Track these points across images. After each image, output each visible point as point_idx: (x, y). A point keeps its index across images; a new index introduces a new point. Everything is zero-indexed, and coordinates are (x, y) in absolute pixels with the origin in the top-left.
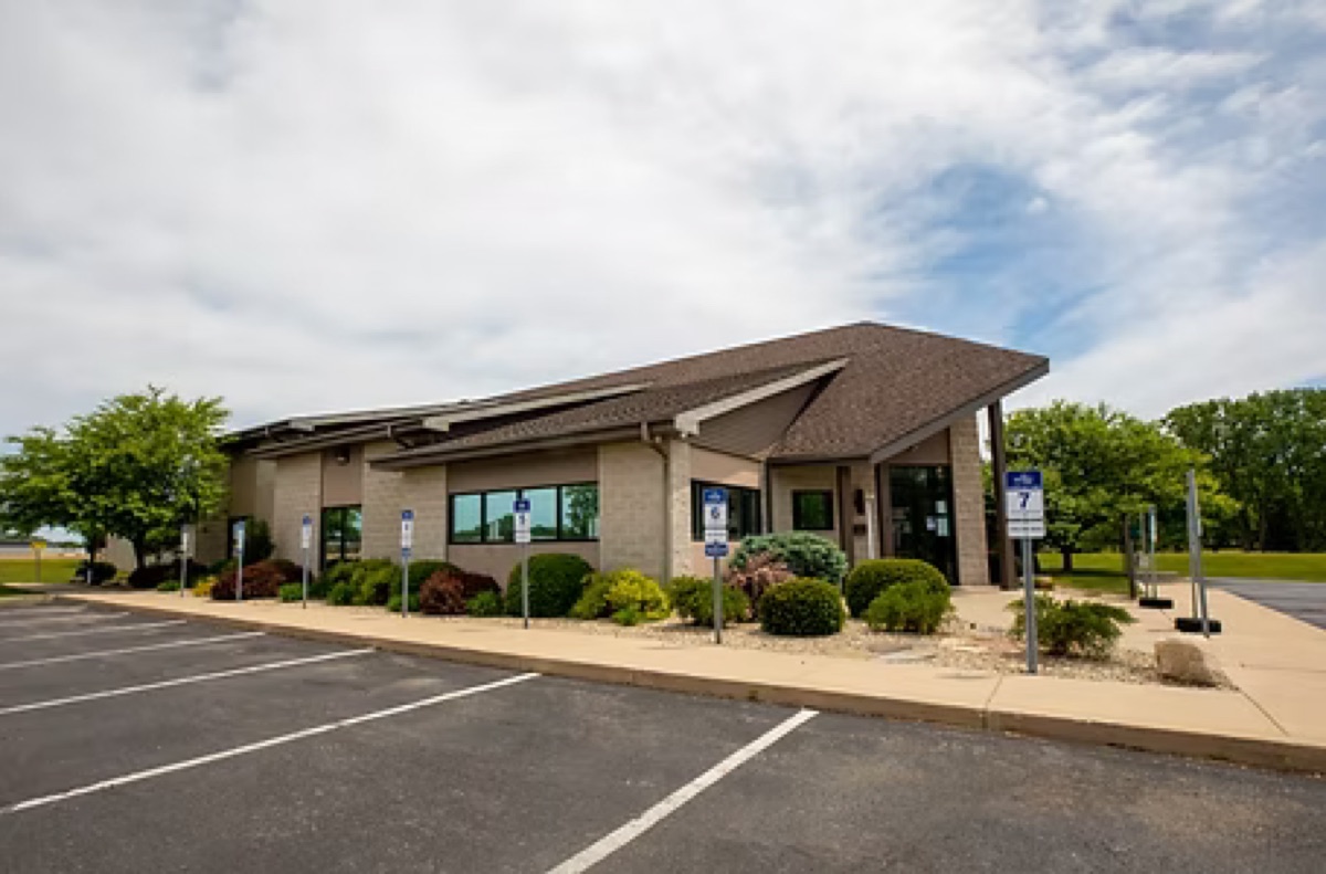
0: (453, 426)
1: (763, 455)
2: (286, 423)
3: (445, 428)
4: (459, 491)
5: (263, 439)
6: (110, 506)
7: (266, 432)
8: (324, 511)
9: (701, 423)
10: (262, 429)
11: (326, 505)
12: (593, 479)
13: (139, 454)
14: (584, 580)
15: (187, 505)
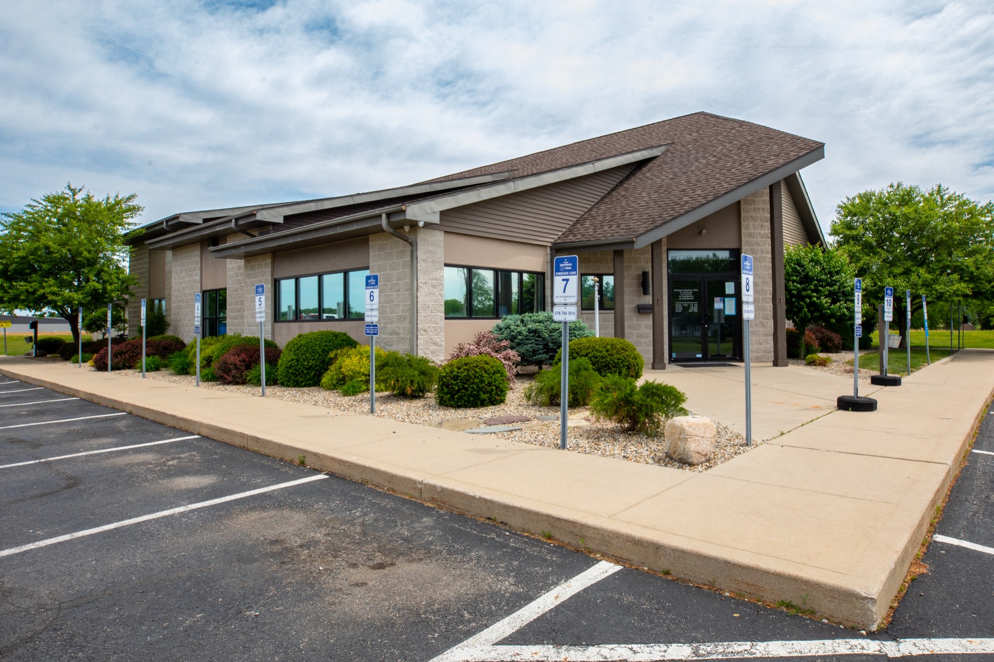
0: (286, 218)
1: (548, 241)
2: (176, 217)
3: (281, 221)
4: (285, 275)
5: (163, 232)
6: (31, 290)
7: (164, 226)
8: (204, 292)
9: (443, 214)
10: (161, 223)
11: (204, 289)
12: (366, 265)
13: (54, 247)
14: (332, 355)
15: (95, 290)
